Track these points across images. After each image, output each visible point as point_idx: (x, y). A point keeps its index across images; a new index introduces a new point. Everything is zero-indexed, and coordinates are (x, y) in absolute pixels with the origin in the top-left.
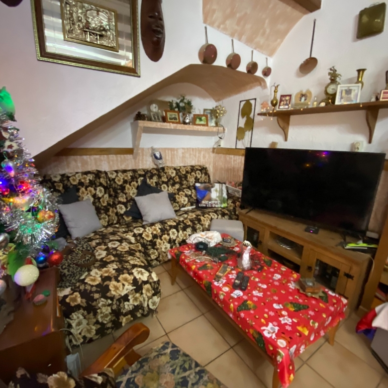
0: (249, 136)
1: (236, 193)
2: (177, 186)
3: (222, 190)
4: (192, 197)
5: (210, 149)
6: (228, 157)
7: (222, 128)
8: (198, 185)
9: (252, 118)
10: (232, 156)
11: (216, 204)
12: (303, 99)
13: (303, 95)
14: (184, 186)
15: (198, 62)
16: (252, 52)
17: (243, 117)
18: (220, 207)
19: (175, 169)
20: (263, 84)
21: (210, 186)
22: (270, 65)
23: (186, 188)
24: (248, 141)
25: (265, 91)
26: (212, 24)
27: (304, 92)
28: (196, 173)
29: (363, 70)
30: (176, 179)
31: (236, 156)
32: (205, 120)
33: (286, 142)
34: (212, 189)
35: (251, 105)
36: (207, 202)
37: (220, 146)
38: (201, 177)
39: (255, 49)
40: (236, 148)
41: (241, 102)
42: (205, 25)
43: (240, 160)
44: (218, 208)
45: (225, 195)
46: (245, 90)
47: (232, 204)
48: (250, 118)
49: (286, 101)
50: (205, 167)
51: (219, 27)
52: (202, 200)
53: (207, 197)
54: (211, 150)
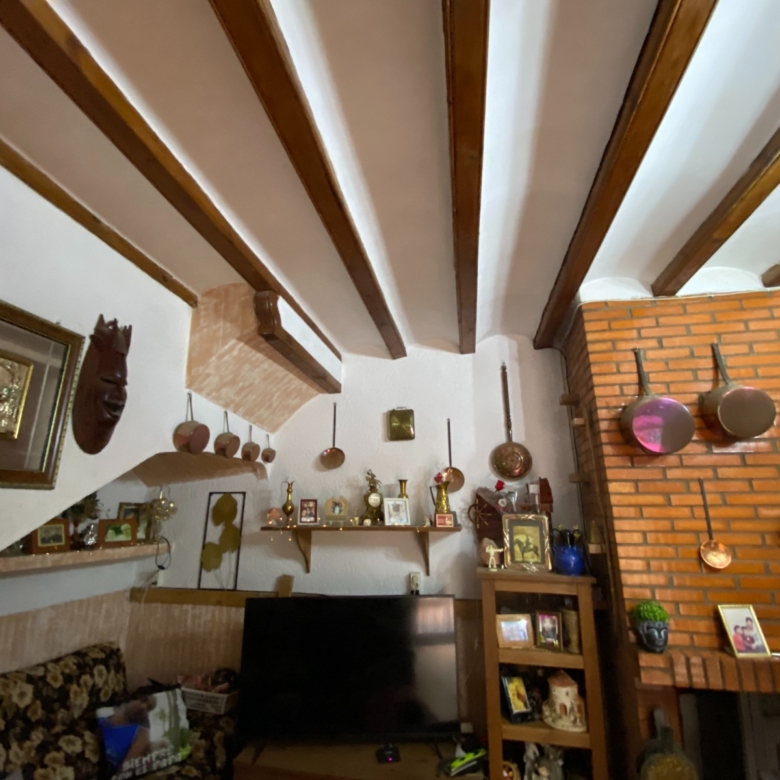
0: (230, 565)
1: (208, 705)
2: (37, 737)
3: (175, 709)
4: (87, 760)
5: (125, 591)
6: (176, 609)
7: (165, 545)
8: (105, 713)
9: (238, 526)
10: (188, 607)
11: (163, 758)
12: (337, 509)
13: (336, 504)
14: (58, 729)
15: (171, 448)
16: (251, 427)
17: (217, 523)
18: (175, 764)
19: (30, 680)
20: (259, 471)
21: (144, 706)
22: (273, 447)
23: (66, 733)
24: (230, 572)
25: (263, 482)
26: (199, 391)
27: (337, 499)
28: (92, 675)
29: (405, 481)
30: (35, 712)
31: (198, 607)
32: (129, 531)
33: (308, 575)
34: (152, 716)
35: (235, 503)
36: (137, 761)
37: (155, 583)
38: (106, 683)
39: (254, 423)
40: (199, 588)
41: (211, 494)
42: (188, 391)
43: (210, 615)
44: (168, 766)
45: (184, 723)
46: (223, 475)
47: (203, 742)
48: (234, 527)
49: (310, 508)
50: (115, 647)
51: (208, 395)
52: (121, 761)
53: (137, 746)
54: (128, 594)
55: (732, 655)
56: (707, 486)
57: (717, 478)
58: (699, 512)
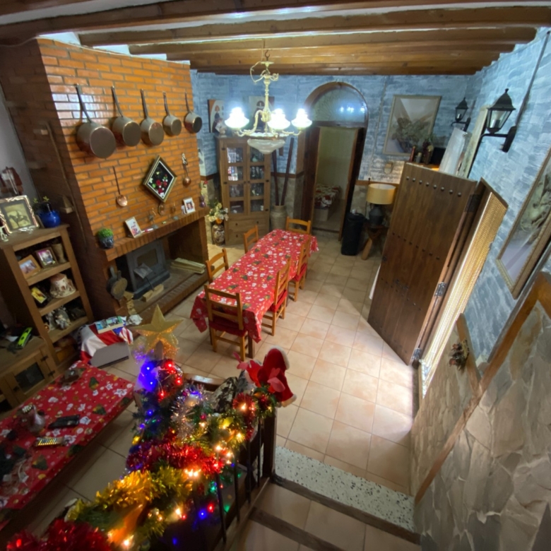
55: (132, 237)
56: (117, 169)
57: (119, 165)
58: (115, 183)
